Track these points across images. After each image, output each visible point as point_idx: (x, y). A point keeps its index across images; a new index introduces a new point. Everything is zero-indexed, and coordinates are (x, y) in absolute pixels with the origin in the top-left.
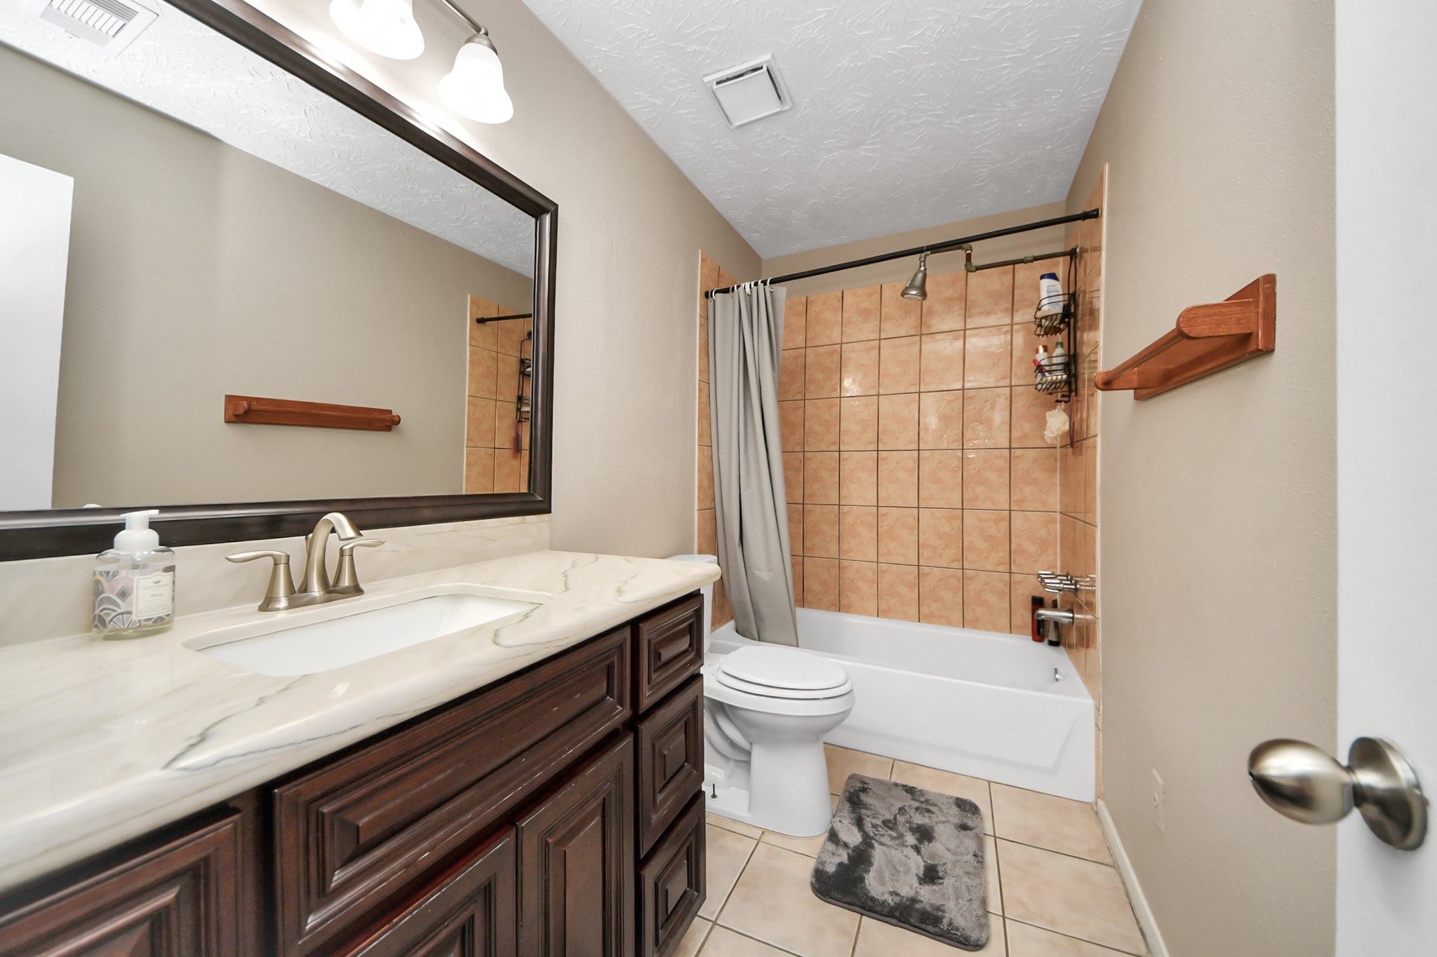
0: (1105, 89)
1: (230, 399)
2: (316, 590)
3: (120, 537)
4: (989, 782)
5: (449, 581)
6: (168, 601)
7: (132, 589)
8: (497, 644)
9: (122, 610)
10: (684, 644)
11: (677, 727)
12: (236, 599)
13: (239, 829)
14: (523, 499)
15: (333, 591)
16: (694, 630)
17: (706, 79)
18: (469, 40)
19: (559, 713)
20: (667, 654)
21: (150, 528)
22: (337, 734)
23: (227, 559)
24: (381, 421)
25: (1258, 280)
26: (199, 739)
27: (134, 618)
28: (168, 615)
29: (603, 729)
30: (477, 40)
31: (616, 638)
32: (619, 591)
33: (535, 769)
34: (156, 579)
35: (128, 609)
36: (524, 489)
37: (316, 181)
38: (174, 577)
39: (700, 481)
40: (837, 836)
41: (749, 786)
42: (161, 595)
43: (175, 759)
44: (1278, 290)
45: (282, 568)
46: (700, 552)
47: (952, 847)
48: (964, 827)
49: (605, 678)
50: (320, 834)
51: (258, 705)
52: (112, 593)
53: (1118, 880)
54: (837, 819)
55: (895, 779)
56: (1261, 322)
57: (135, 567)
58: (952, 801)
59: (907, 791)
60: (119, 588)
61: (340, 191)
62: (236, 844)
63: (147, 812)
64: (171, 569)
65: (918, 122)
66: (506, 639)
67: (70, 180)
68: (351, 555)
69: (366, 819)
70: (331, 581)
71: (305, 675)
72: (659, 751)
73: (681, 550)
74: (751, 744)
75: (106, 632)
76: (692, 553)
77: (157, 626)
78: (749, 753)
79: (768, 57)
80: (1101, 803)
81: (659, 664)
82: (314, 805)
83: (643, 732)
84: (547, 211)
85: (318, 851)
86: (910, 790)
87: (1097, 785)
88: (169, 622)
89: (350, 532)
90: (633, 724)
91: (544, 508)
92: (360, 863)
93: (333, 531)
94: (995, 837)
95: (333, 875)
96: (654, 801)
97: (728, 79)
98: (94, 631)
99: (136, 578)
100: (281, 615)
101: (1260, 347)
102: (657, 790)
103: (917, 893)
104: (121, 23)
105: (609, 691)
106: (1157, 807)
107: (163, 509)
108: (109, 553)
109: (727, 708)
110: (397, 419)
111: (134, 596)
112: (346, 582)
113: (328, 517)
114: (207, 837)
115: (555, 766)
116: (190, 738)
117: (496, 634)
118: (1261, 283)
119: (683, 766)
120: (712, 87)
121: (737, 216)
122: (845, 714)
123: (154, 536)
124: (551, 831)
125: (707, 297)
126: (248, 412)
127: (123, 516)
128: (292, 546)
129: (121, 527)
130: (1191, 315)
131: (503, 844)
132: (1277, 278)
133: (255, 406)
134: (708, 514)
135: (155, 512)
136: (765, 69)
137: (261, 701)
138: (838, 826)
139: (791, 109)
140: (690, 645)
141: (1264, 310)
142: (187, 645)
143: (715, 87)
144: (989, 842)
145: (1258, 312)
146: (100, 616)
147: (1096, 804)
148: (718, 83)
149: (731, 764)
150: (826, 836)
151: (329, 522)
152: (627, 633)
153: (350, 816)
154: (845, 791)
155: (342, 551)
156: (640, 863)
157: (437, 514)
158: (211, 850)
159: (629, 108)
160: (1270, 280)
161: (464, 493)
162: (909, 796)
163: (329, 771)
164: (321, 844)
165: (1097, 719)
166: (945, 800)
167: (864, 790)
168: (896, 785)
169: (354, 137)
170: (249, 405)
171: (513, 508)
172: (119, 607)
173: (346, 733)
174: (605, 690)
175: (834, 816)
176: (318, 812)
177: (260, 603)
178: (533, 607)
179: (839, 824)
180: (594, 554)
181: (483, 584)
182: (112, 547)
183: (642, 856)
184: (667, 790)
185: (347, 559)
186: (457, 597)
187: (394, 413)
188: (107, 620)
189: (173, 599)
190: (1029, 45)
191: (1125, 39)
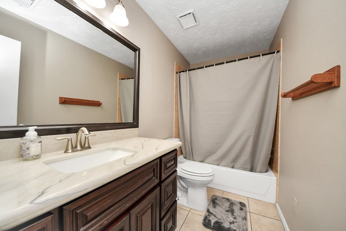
0: (281, 19)
1: (60, 98)
2: (79, 148)
3: (27, 134)
4: (248, 198)
5: (113, 145)
6: (40, 150)
7: (30, 147)
8: (125, 164)
9: (27, 153)
10: (173, 162)
11: (171, 184)
12: (58, 149)
13: (53, 218)
14: (131, 124)
15: (83, 148)
16: (175, 159)
17: (177, 16)
18: (117, 4)
19: (141, 182)
20: (168, 165)
21: (35, 131)
22: (81, 191)
23: (56, 139)
24: (97, 104)
25: (335, 67)
26: (41, 193)
27: (31, 155)
28: (40, 154)
29: (152, 186)
30: (119, 4)
31: (156, 162)
32: (157, 149)
33: (134, 197)
34: (36, 145)
35: (29, 153)
36: (132, 122)
37: (81, 44)
38: (41, 144)
39: (175, 120)
40: (209, 211)
41: (187, 197)
42: (38, 149)
43: (33, 200)
44: (341, 70)
45: (70, 142)
46: (175, 138)
47: (239, 214)
48: (241, 209)
49: (153, 172)
50: (76, 218)
51: (59, 182)
52: (25, 148)
53: (282, 224)
54: (209, 206)
55: (224, 196)
56: (336, 79)
57: (31, 141)
58: (239, 203)
59: (227, 199)
60: (26, 147)
61: (87, 46)
62: (52, 223)
63: (24, 217)
64: (41, 142)
65: (231, 28)
66: (127, 163)
67: (20, 43)
68: (88, 138)
69: (89, 213)
70: (83, 145)
71: (73, 173)
72: (166, 190)
73: (171, 137)
74: (188, 187)
75: (24, 158)
76: (173, 138)
77: (37, 157)
78: (187, 189)
79: (193, 10)
80: (277, 204)
81: (166, 168)
82: (75, 210)
83: (162, 186)
84: (137, 50)
85: (76, 223)
86: (228, 199)
87: (276, 200)
88: (40, 156)
89: (87, 133)
90: (159, 184)
91: (137, 126)
92: (87, 225)
93: (83, 132)
94: (250, 212)
95: (80, 229)
96: (165, 203)
97: (183, 16)
98: (20, 159)
99: (31, 145)
100: (70, 154)
101: (336, 86)
102: (165, 200)
103: (230, 226)
104: (32, 2)
105: (154, 176)
106: (295, 207)
107: (38, 126)
108: (24, 138)
109: (182, 178)
110: (101, 103)
111: (30, 149)
112: (87, 145)
113: (82, 128)
114: (44, 222)
115: (140, 196)
116: (39, 193)
117: (125, 161)
118: (336, 68)
119: (172, 194)
120: (178, 18)
121: (184, 53)
122: (212, 180)
123: (36, 133)
124: (139, 213)
125: (177, 73)
126: (65, 101)
127: (28, 128)
128: (73, 136)
129: (27, 131)
130: (315, 76)
131: (126, 218)
132: (341, 66)
133: (66, 100)
134: (177, 128)
135: (36, 127)
136: (192, 13)
137: (61, 181)
138: (209, 208)
139: (199, 24)
140: (174, 163)
141: (337, 75)
142: (44, 163)
143: (179, 18)
144: (248, 214)
145: (335, 76)
146: (22, 155)
147: (276, 204)
148: (180, 17)
149: (183, 192)
150: (206, 211)
151: (82, 130)
152: (158, 160)
153: (85, 213)
154: (211, 199)
155: (85, 137)
156: (161, 220)
157: (110, 128)
158: (45, 225)
159: (157, 24)
160: (339, 67)
161: (117, 122)
162: (228, 201)
163: (79, 201)
164: (77, 221)
165: (277, 182)
166: (237, 202)
167: (216, 199)
168: (224, 198)
169: (90, 32)
170: (65, 99)
171: (129, 126)
172: (27, 152)
173: (83, 191)
174: (153, 175)
175: (208, 206)
176: (76, 212)
177: (64, 151)
178: (134, 153)
179: (210, 208)
180: (149, 138)
181: (122, 146)
182: (25, 136)
183: (161, 218)
184: (168, 200)
185: (87, 139)
186: (115, 149)
187: (100, 102)
188: (24, 155)
189: (41, 150)
190: (260, 7)
191: (286, 5)
